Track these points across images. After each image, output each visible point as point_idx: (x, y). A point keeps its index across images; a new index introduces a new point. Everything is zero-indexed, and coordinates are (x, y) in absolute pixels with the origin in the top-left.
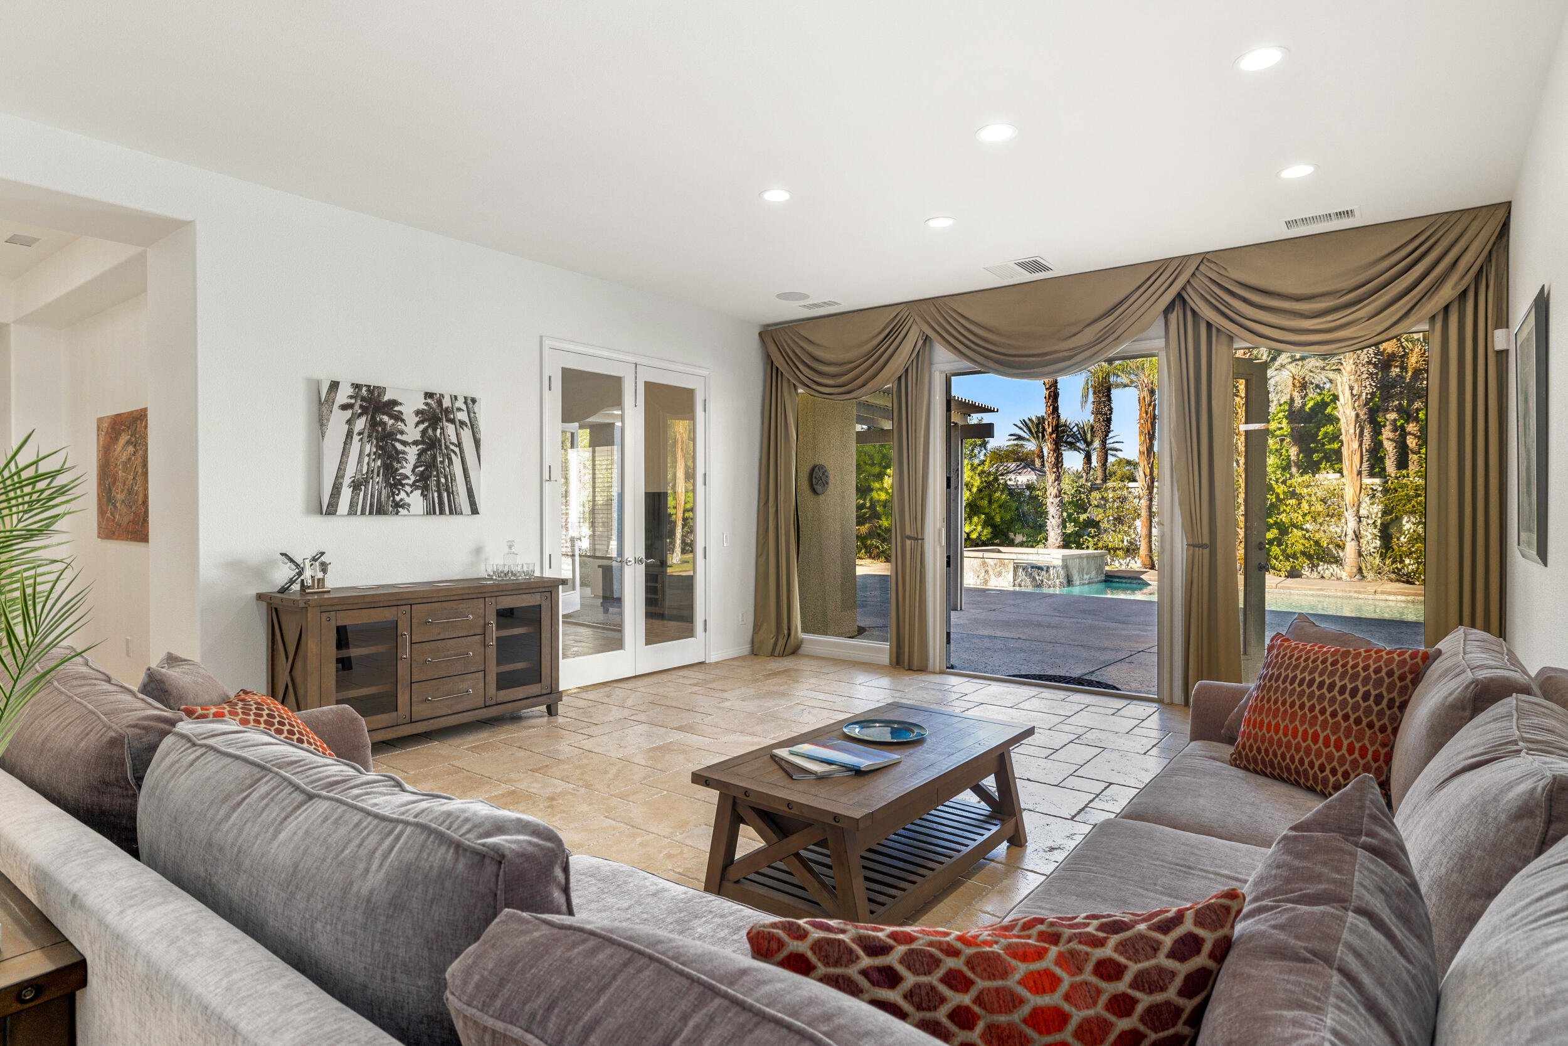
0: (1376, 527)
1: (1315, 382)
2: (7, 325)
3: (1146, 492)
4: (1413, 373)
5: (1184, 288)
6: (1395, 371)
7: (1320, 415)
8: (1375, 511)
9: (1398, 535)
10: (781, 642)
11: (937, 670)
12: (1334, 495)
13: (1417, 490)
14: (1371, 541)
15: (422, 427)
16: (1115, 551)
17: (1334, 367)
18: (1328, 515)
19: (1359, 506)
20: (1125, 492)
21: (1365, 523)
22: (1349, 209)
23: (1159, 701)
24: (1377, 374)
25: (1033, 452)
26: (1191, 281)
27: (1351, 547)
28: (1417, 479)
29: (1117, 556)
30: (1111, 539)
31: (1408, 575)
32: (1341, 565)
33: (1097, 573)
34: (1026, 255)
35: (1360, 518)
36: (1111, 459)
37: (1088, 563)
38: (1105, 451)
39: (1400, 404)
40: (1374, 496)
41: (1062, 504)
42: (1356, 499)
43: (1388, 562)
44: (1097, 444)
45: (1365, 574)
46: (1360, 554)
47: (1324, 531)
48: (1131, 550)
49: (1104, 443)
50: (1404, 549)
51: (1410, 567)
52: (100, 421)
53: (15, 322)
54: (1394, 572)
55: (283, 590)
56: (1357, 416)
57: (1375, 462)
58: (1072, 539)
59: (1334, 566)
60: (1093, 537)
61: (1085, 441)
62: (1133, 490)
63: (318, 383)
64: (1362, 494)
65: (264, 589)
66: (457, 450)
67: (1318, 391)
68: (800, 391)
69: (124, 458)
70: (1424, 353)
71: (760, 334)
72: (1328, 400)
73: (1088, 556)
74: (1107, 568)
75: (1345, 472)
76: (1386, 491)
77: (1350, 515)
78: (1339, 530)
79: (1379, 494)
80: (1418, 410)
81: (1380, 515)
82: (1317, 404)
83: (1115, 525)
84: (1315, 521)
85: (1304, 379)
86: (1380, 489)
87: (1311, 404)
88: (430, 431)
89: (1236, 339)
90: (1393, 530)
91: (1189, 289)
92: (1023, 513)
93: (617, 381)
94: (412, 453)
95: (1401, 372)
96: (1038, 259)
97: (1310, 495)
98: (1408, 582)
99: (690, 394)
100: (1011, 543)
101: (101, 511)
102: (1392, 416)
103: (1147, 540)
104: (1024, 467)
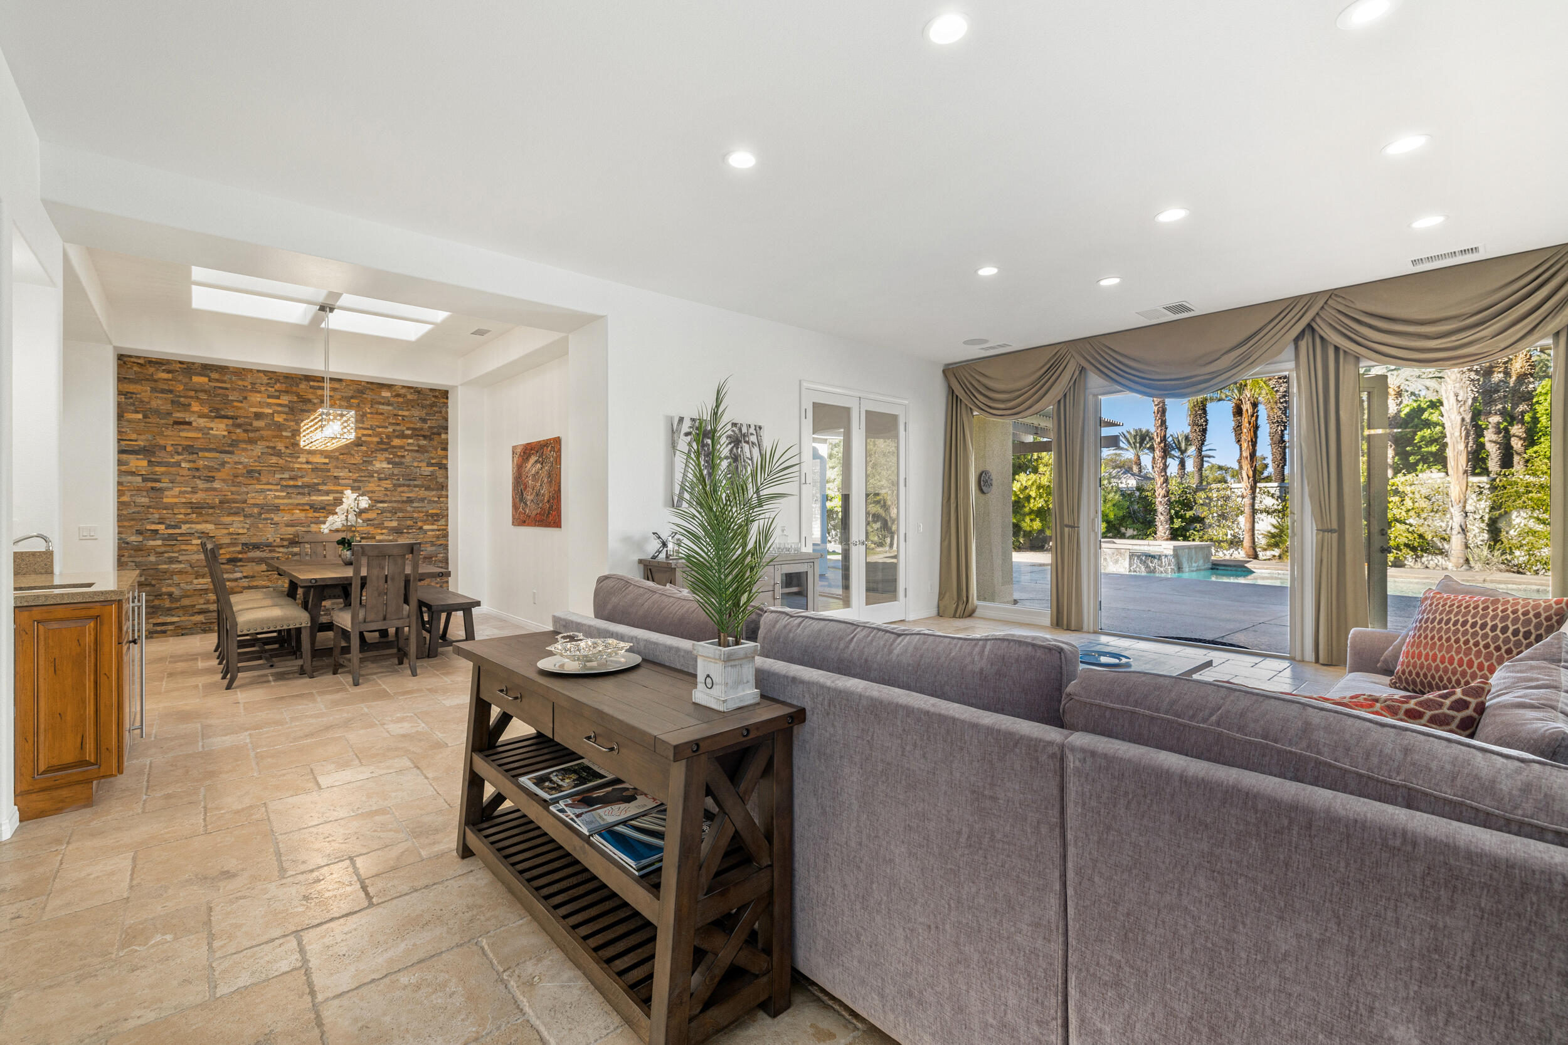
0: (1483, 521)
1: (1410, 389)
2: (457, 387)
3: (1249, 492)
4: (1518, 378)
5: (1313, 320)
6: (1497, 377)
7: (1416, 420)
8: (1483, 506)
9: (1507, 529)
10: (961, 607)
11: (1092, 631)
12: (1438, 493)
13: (1527, 487)
14: (1478, 533)
15: (730, 447)
16: (1219, 543)
17: (1431, 376)
18: (1432, 511)
19: (1465, 502)
20: (1229, 492)
21: (1471, 518)
22: (1473, 247)
23: (1292, 659)
24: (1478, 380)
25: (1130, 460)
26: (1321, 314)
27: (1457, 541)
28: (1527, 477)
29: (1222, 547)
30: (1215, 532)
31: (1519, 566)
32: (1446, 556)
33: (1204, 561)
34: (1173, 301)
35: (1466, 513)
36: (1206, 465)
37: (1196, 553)
38: (1201, 459)
39: (1504, 408)
40: (1481, 493)
41: (1170, 503)
42: (1462, 496)
43: (1497, 553)
44: (1192, 450)
45: (1472, 565)
46: (1467, 547)
47: (1429, 526)
48: (1235, 543)
49: (1200, 450)
50: (1514, 541)
51: (1521, 559)
52: (514, 448)
53: (461, 385)
54: (1503, 563)
55: (654, 557)
56: (1463, 420)
57: (1477, 462)
58: (1179, 533)
59: (1439, 557)
60: (1198, 531)
61: (1180, 449)
62: (1236, 490)
63: (672, 418)
64: (1469, 492)
65: (643, 557)
66: (750, 462)
67: (1413, 397)
68: (975, 413)
69: (533, 472)
70: (1530, 359)
71: (944, 371)
72: (1425, 406)
73: (1196, 547)
74: (1213, 558)
75: (1450, 472)
76: (1493, 488)
77: (1456, 512)
78: (1444, 525)
79: (1486, 492)
80: (1523, 413)
81: (1487, 510)
82: (1413, 410)
83: (1219, 521)
84: (1419, 516)
85: (1399, 387)
86: (1488, 486)
87: (1407, 410)
88: (735, 450)
89: (1361, 358)
90: (1502, 524)
91: (1318, 320)
92: (1134, 511)
93: (847, 411)
94: (724, 464)
95: (1505, 378)
96: (1184, 303)
97: (1414, 493)
98: (1519, 572)
99: (894, 418)
100: (1123, 536)
101: (515, 507)
102: (1495, 419)
103: (1250, 533)
104: (1124, 473)
